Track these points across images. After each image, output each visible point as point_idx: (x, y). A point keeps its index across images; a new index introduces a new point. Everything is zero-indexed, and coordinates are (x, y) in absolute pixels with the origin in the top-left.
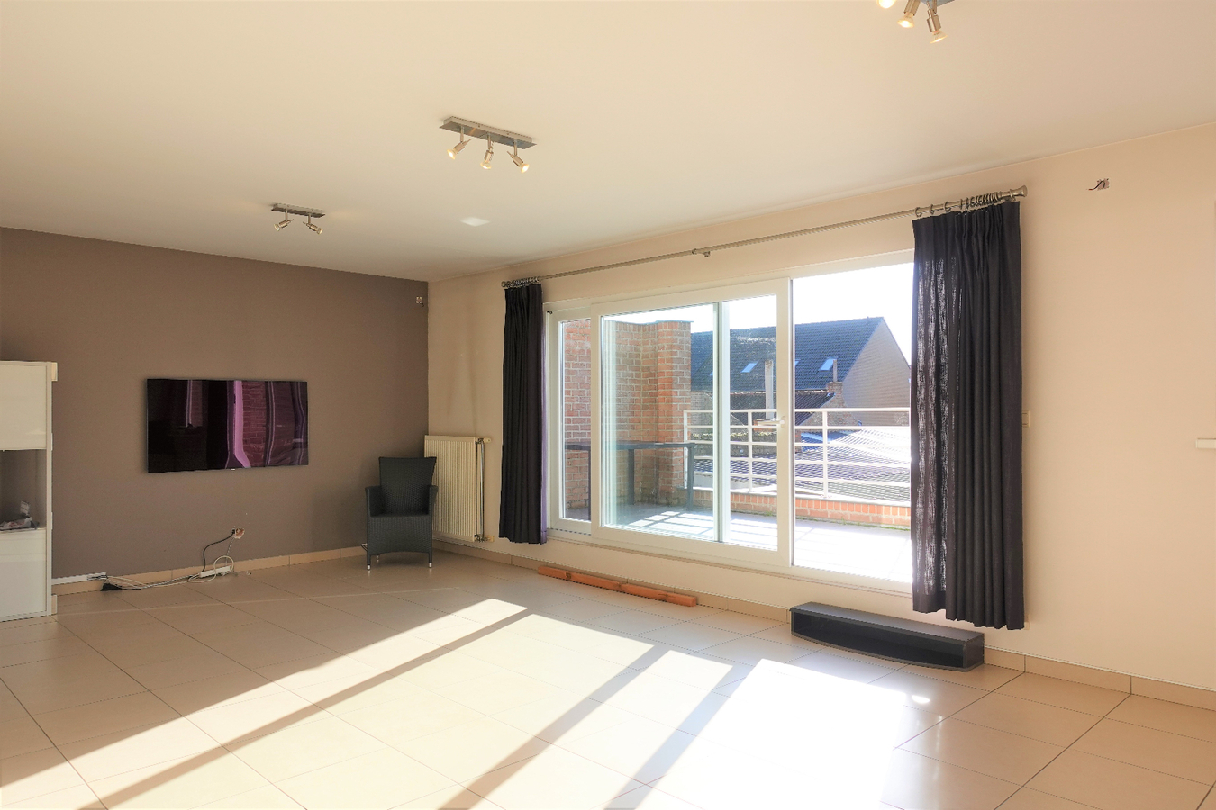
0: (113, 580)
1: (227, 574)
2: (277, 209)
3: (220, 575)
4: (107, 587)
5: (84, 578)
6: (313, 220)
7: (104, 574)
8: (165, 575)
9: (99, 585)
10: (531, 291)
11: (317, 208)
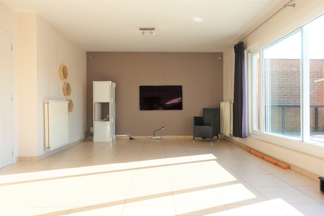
0: (132, 137)
1: (159, 139)
2: (141, 29)
3: (157, 139)
4: (131, 139)
5: (126, 135)
6: (152, 31)
7: (131, 135)
8: (145, 137)
9: (129, 138)
10: (239, 45)
11: (152, 27)
